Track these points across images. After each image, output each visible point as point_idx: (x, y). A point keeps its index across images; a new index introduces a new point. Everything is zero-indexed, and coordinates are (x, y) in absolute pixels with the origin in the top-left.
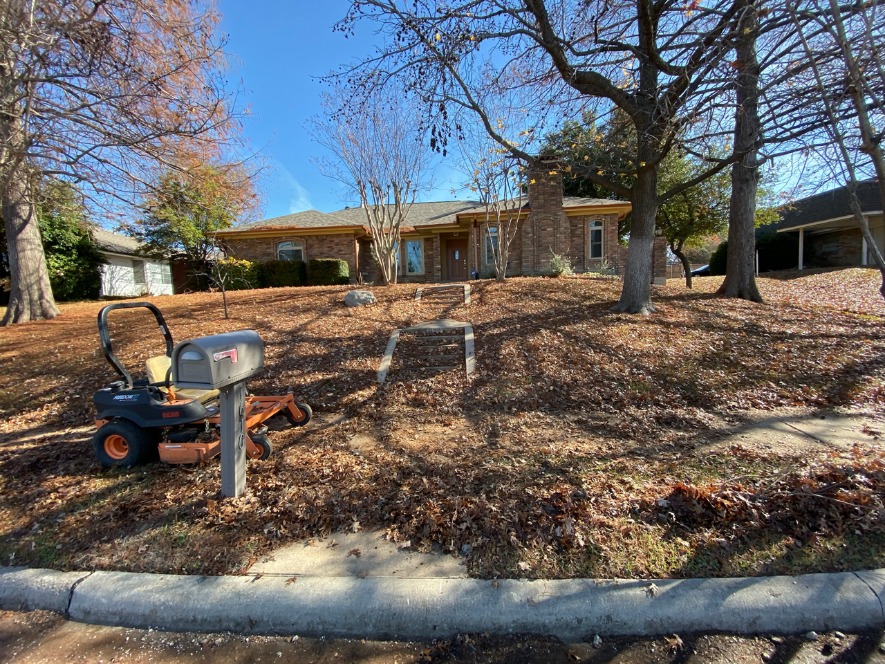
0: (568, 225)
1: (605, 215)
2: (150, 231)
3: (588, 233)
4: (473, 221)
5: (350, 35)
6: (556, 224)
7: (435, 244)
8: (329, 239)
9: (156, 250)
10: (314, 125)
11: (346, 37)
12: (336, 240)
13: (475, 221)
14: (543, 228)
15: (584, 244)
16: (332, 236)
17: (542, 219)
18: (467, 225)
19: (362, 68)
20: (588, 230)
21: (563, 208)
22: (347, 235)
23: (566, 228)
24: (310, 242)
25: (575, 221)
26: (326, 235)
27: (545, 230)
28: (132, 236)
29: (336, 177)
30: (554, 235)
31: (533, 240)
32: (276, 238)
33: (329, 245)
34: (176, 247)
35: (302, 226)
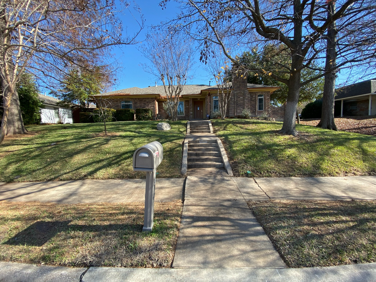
0: (249, 96)
1: (265, 92)
2: (64, 94)
3: (257, 99)
4: (208, 93)
5: (164, 8)
6: (244, 95)
7: (190, 103)
8: (144, 100)
9: (66, 103)
10: (142, 49)
11: (163, 9)
12: (147, 101)
13: (209, 93)
14: (239, 97)
15: (256, 104)
16: (145, 98)
17: (238, 93)
18: (205, 95)
19: (170, 23)
20: (257, 98)
21: (247, 88)
22: (152, 98)
23: (248, 97)
24: (136, 101)
25: (252, 94)
26: (143, 98)
27: (239, 98)
28: (56, 96)
29: (151, 72)
30: (243, 100)
31: (234, 102)
32: (121, 99)
33: (144, 103)
34: (75, 102)
35: (132, 94)
